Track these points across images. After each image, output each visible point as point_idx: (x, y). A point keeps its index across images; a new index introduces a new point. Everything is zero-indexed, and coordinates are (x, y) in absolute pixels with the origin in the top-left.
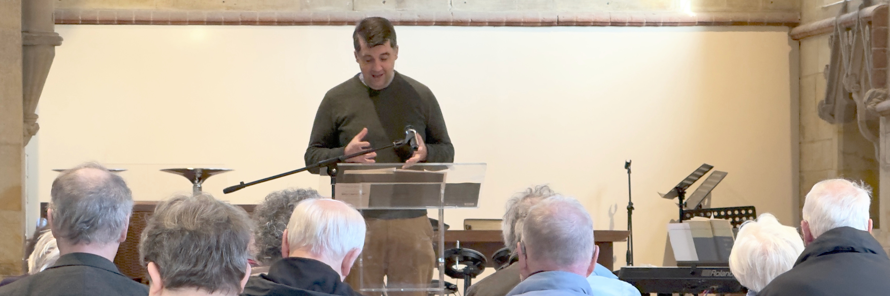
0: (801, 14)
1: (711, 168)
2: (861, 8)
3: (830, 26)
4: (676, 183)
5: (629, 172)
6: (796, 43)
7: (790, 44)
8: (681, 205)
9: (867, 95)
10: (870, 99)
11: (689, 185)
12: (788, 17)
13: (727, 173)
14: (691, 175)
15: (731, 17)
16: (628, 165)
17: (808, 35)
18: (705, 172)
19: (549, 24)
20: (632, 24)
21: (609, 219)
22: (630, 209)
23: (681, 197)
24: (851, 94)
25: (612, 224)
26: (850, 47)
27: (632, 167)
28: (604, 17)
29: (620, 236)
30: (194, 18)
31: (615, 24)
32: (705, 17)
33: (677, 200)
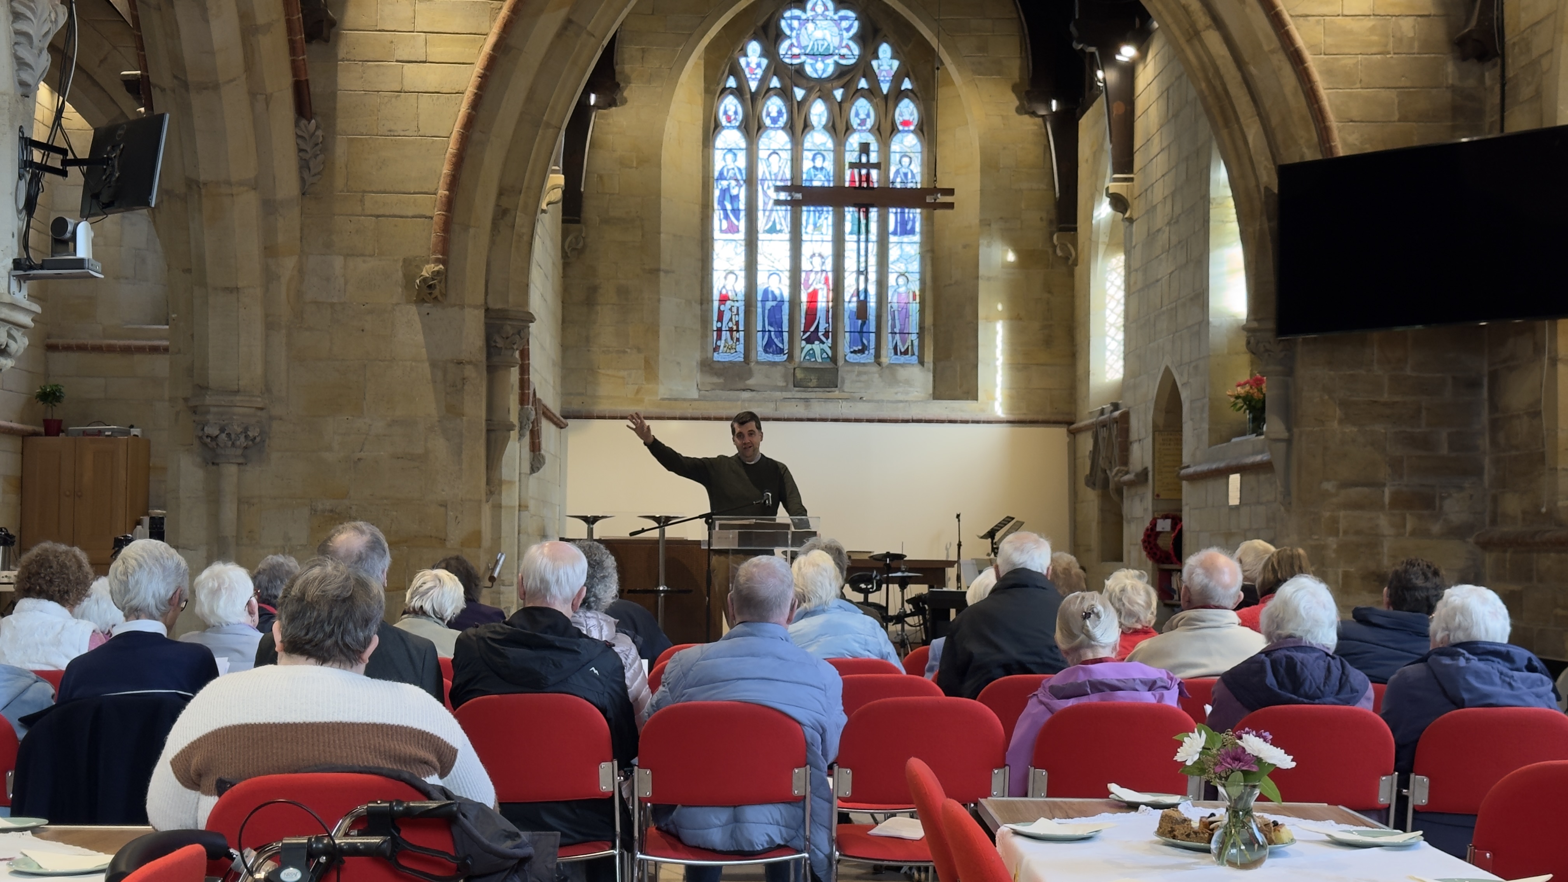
0: (1075, 416)
1: (1013, 519)
2: (1112, 412)
3: (1093, 424)
4: (989, 529)
5: (959, 521)
6: (1072, 436)
7: (1068, 436)
8: (992, 543)
9: (1115, 470)
10: (1116, 474)
11: (998, 530)
12: (1067, 418)
13: (1023, 523)
14: (999, 523)
15: (1029, 417)
16: (958, 516)
17: (1080, 430)
18: (1009, 522)
19: (907, 421)
20: (962, 422)
21: (946, 552)
22: (959, 545)
23: (993, 538)
24: (1105, 471)
25: (948, 556)
26: (1104, 438)
27: (961, 517)
28: (943, 417)
29: (951, 564)
30: (670, 416)
31: (951, 422)
32: (1011, 418)
33: (990, 540)
